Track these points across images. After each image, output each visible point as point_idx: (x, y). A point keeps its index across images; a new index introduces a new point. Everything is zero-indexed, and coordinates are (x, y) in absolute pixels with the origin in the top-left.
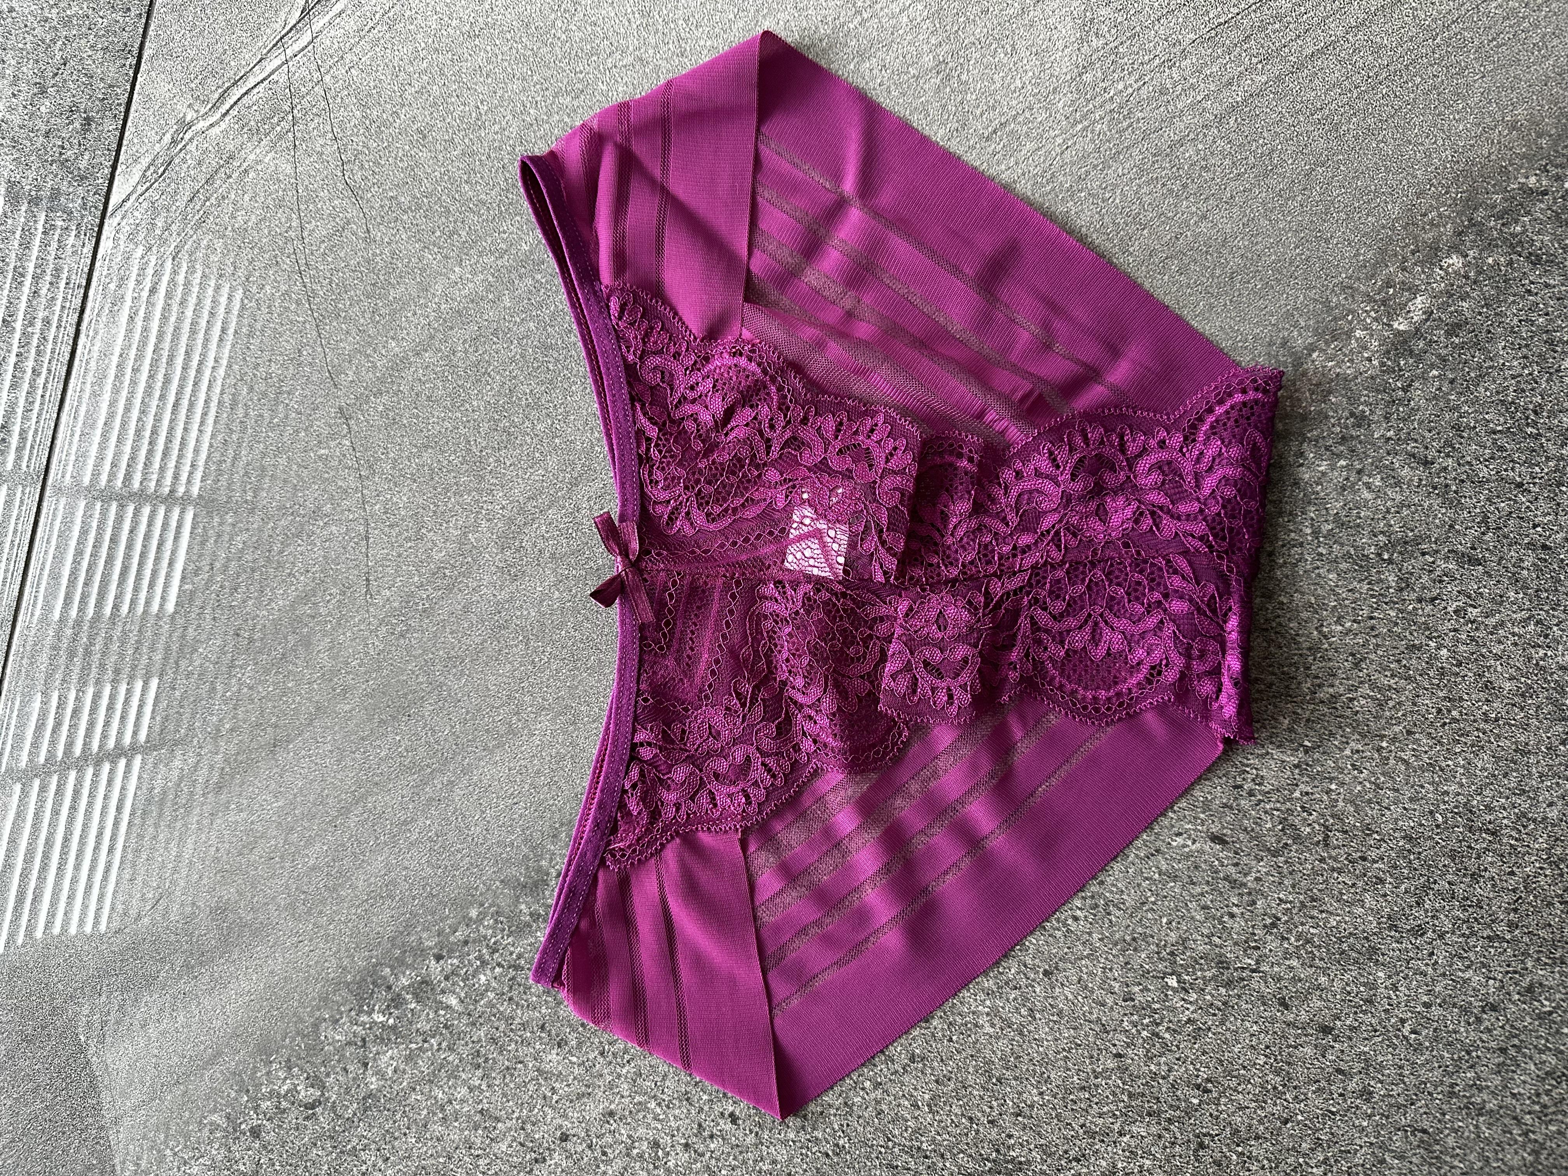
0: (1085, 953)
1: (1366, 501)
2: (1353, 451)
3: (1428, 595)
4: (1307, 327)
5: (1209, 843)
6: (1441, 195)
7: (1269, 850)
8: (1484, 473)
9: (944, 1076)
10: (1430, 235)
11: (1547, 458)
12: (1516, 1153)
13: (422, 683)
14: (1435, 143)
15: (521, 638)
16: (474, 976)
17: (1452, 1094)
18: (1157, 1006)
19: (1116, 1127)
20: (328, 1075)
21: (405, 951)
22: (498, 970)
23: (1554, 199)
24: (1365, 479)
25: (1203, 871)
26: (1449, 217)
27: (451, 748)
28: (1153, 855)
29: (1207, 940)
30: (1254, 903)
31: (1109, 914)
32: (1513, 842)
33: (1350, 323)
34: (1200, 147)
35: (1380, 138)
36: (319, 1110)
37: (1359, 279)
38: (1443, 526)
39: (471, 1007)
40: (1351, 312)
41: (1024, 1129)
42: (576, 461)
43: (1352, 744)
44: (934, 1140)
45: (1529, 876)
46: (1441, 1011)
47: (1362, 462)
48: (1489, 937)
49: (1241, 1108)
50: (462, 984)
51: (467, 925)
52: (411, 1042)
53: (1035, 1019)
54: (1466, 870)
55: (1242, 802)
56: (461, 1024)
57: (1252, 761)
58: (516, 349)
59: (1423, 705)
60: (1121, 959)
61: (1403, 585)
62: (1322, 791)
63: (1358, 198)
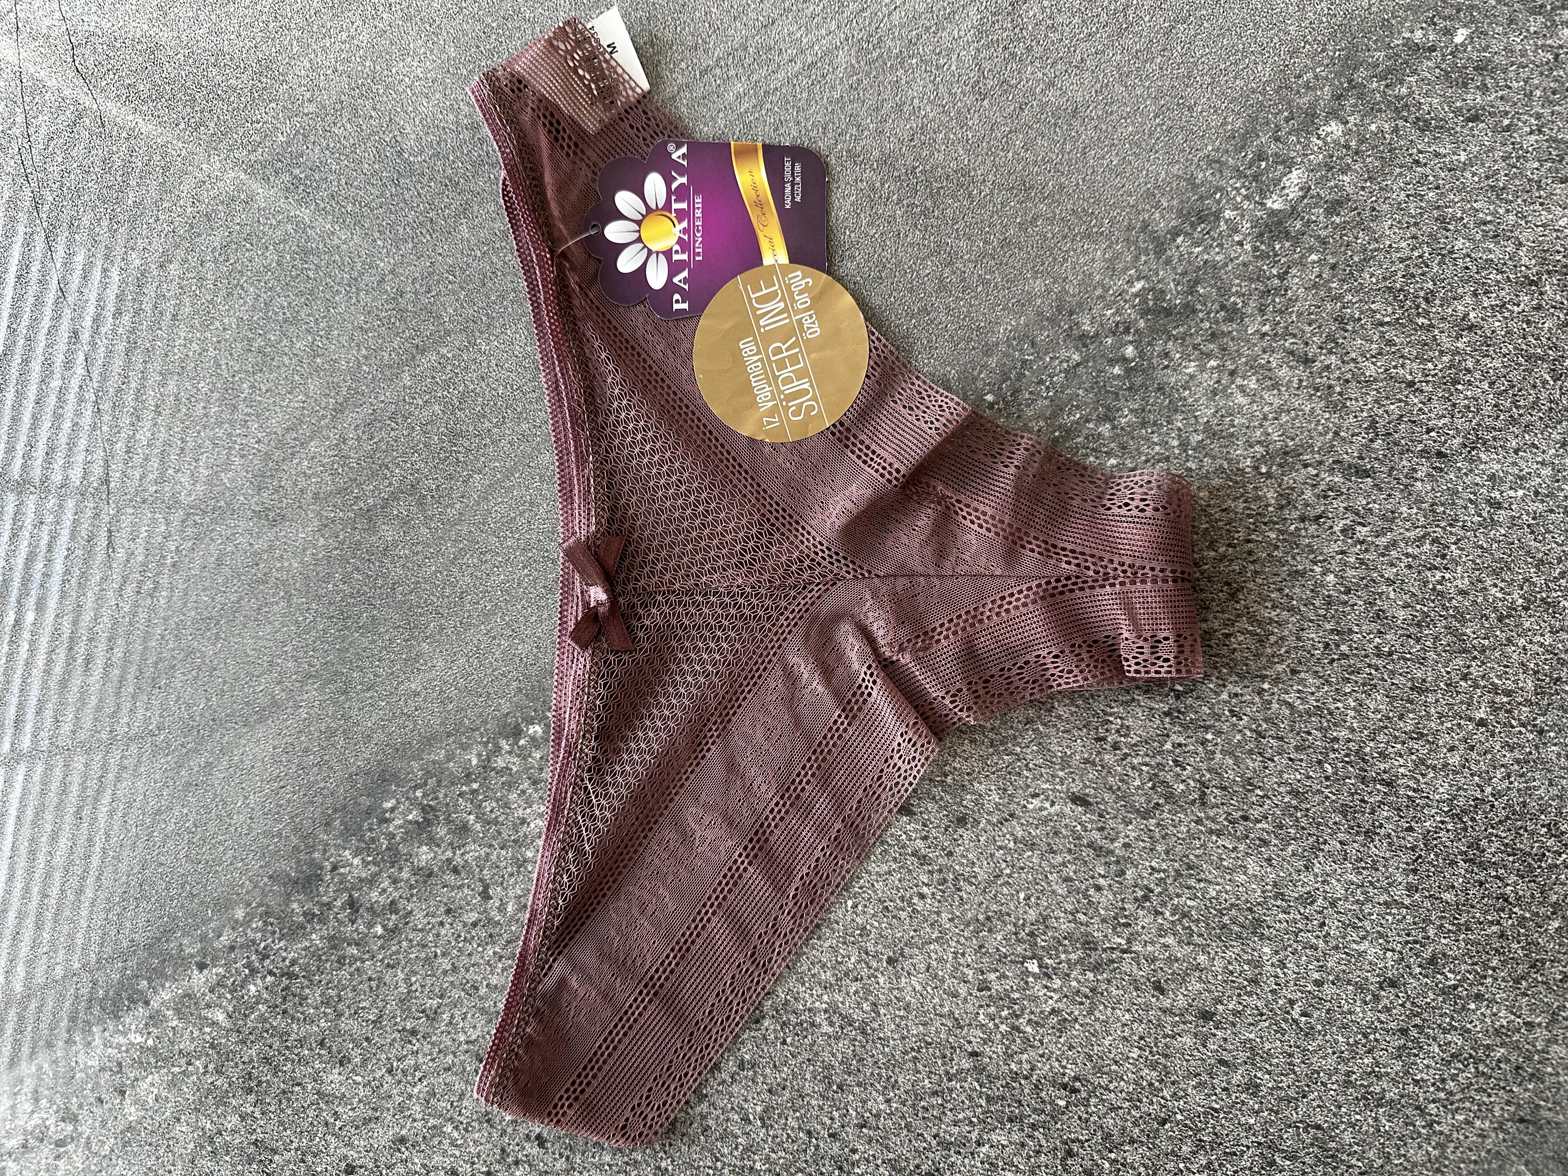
0: (934, 936)
1: (1240, 407)
2: (1225, 349)
3: (1312, 513)
4: (1170, 208)
5: (1070, 805)
6: (1316, 53)
7: (1138, 811)
8: (1371, 370)
9: (778, 1085)
10: (1305, 100)
11: (1442, 353)
12: (1420, 1147)
13: (173, 650)
15: (282, 594)
16: (242, 987)
17: (1348, 1083)
18: (1016, 995)
19: (974, 1136)
20: (81, 1106)
21: (165, 960)
22: (269, 979)
23: (1443, 55)
25: (1064, 837)
26: (1327, 78)
27: (207, 724)
28: (1006, 820)
29: (1071, 917)
30: (1122, 873)
31: (959, 890)
32: (1410, 793)
33: (1218, 202)
36: (71, 1147)
37: (1227, 152)
38: (1327, 433)
39: (240, 1022)
40: (1219, 189)
41: (870, 1142)
42: (341, 384)
43: (1230, 687)
44: (768, 1159)
45: (1429, 832)
46: (1334, 989)
47: (1235, 362)
48: (1386, 903)
49: (1113, 1109)
50: (229, 996)
51: (233, 928)
52: (173, 1065)
53: (878, 1014)
54: (1359, 827)
55: (1106, 757)
56: (231, 1042)
57: (1116, 710)
58: (272, 256)
59: (1309, 639)
60: (975, 942)
61: (1284, 502)
62: (1197, 742)
63: (1224, 59)
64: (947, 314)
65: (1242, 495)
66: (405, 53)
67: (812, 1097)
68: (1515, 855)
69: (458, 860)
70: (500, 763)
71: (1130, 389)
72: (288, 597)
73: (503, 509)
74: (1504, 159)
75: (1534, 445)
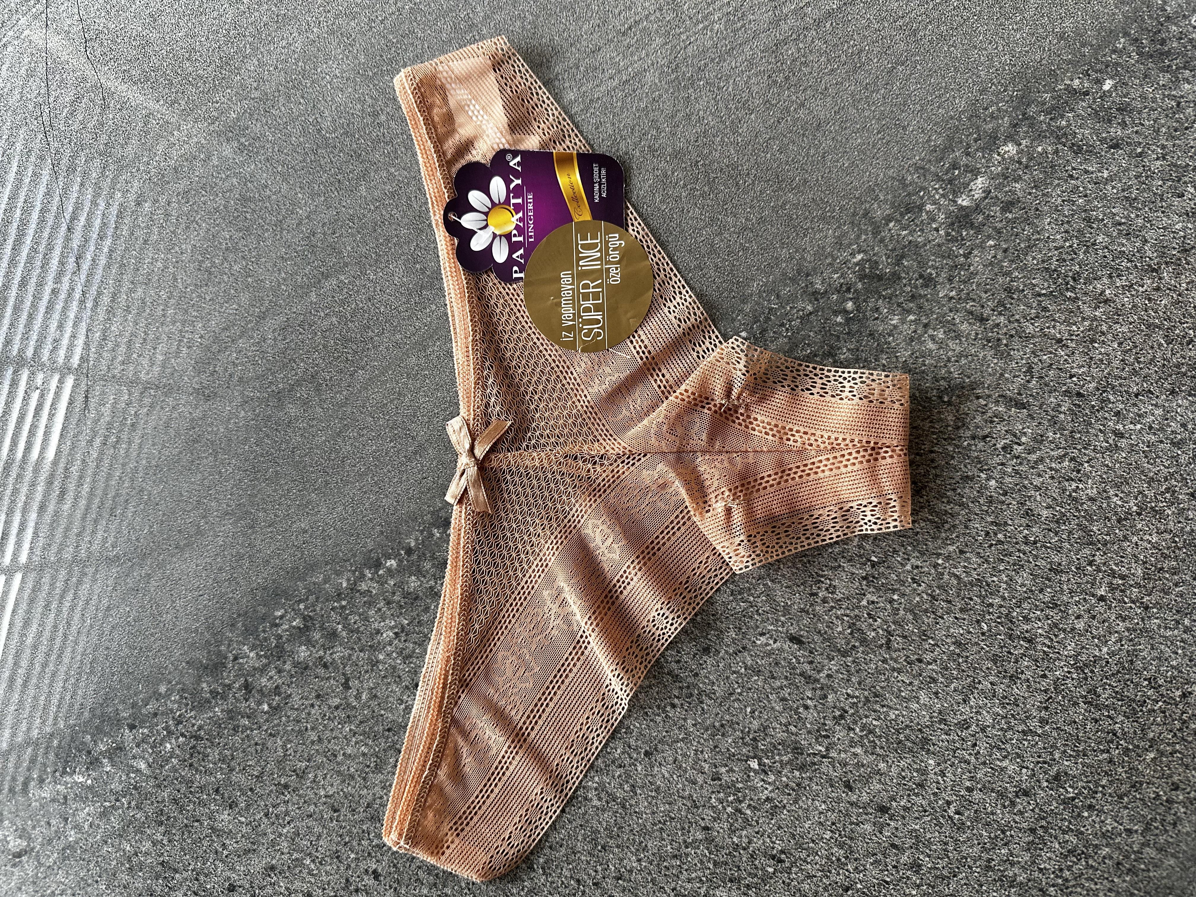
0: (681, 737)
1: (931, 351)
2: (921, 308)
3: (981, 433)
4: (886, 201)
5: (788, 643)
6: (1000, 92)
7: (839, 650)
8: (1030, 329)
9: (557, 843)
10: (990, 126)
11: (1084, 319)
13: (127, 488)
14: (996, 48)
15: (211, 451)
16: (160, 744)
17: (988, 868)
18: (740, 785)
19: (703, 891)
20: (34, 828)
21: (104, 721)
22: (181, 739)
23: (1094, 98)
24: (930, 332)
25: (783, 667)
26: (1006, 111)
27: (148, 545)
28: (740, 652)
29: (784, 728)
30: (825, 697)
31: (702, 702)
32: (1045, 649)
33: (922, 198)
34: (801, 45)
35: (951, 42)
36: (24, 859)
37: (930, 161)
38: (995, 374)
39: (158, 771)
40: (922, 189)
41: (624, 891)
42: (265, 298)
43: (913, 560)
45: (1058, 679)
46: (982, 795)
47: (928, 317)
48: (1023, 731)
49: (809, 877)
50: (150, 751)
51: (157, 700)
52: (105, 801)
53: (636, 794)
54: (1006, 672)
55: (818, 608)
56: (149, 786)
57: (826, 573)
58: (220, 201)
59: (974, 528)
60: (711, 743)
61: (960, 424)
62: (886, 601)
63: (931, 93)
64: (716, 271)
65: (929, 417)
66: (328, 57)
67: (582, 854)
68: (1123, 700)
69: (328, 658)
70: (363, 587)
71: (848, 334)
72: (215, 454)
73: (378, 397)
74: (1137, 177)
75: (1150, 392)
